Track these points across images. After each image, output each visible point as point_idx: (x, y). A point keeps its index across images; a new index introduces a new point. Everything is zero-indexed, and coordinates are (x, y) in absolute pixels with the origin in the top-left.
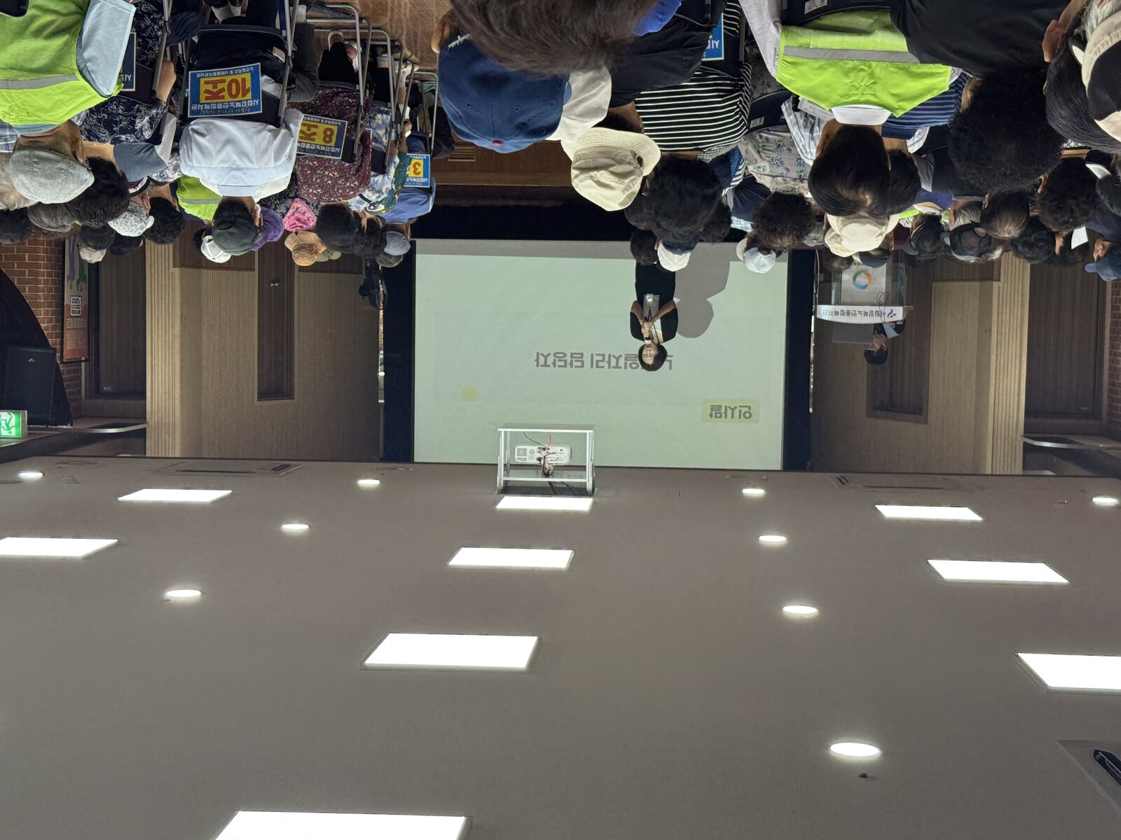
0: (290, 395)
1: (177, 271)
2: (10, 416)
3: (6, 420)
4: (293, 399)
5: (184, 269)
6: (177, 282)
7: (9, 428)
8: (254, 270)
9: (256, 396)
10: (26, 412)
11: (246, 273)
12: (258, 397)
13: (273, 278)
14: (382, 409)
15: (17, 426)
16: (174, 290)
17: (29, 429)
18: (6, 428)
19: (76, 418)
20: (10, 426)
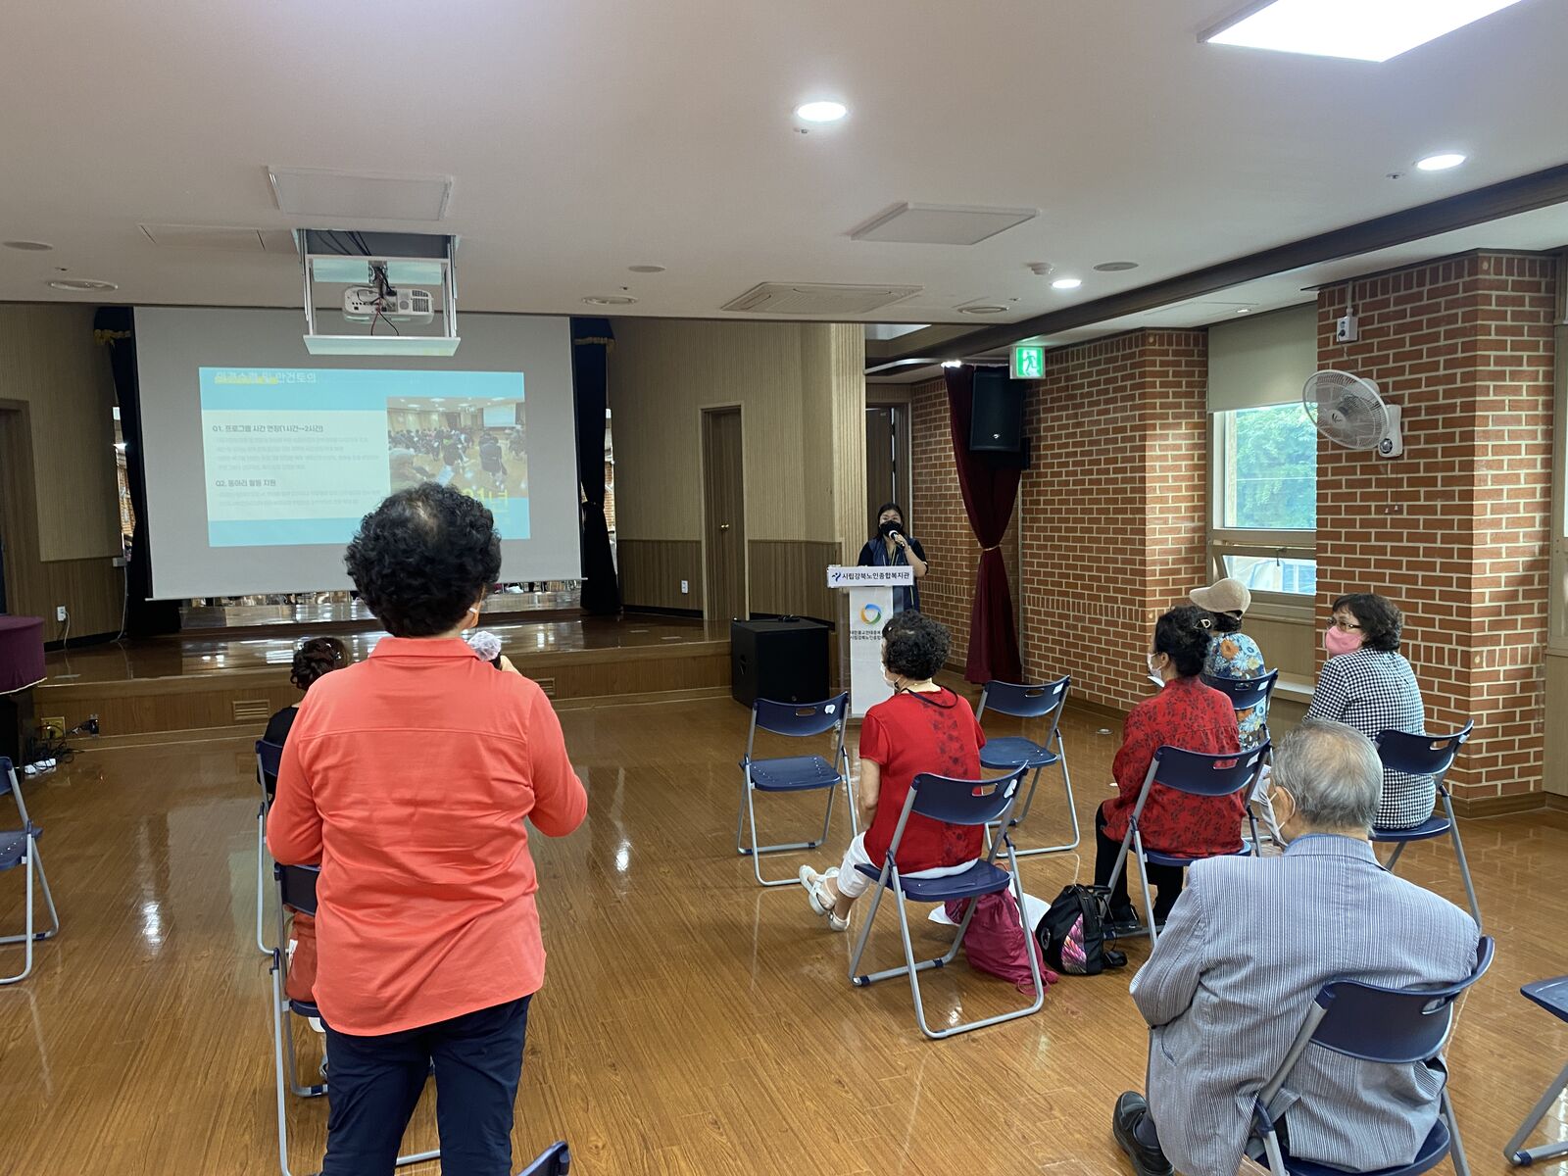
0: (706, 412)
1: (838, 539)
2: (1028, 371)
3: (1032, 367)
4: (702, 410)
5: (828, 540)
6: (837, 527)
7: (1029, 358)
8: (749, 541)
9: (742, 411)
10: (1011, 378)
11: (757, 538)
12: (740, 410)
13: (726, 534)
14: (607, 403)
15: (1021, 364)
16: (841, 518)
17: (1008, 362)
18: (1032, 359)
19: (940, 377)
20: (1027, 361)
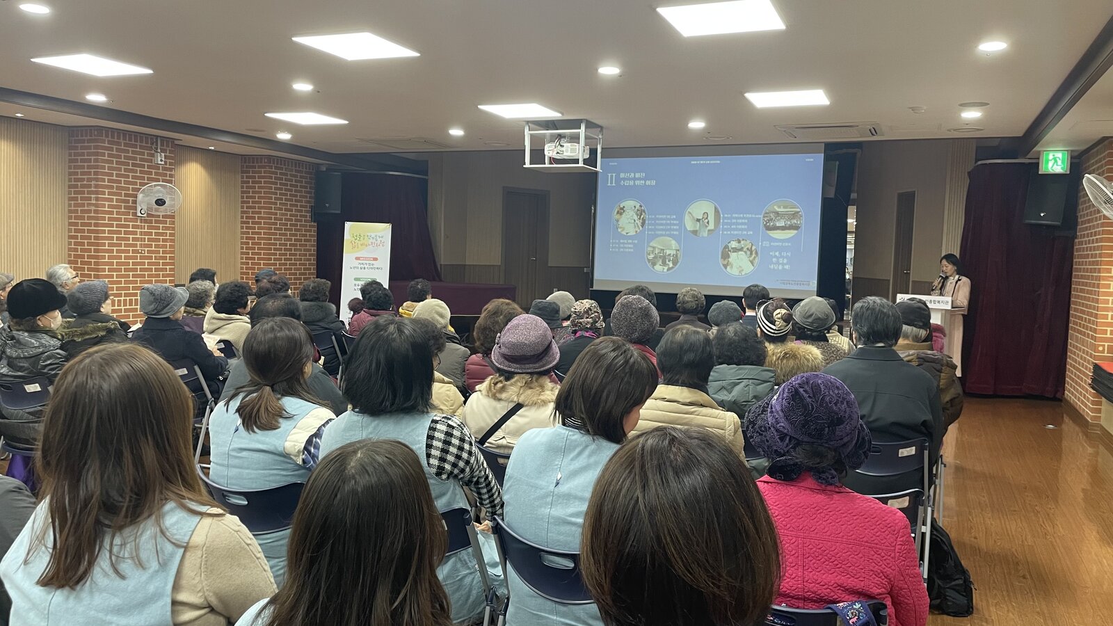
2: (1053, 168)
3: (1057, 165)
4: (897, 193)
7: (1055, 159)
8: (913, 281)
9: (916, 194)
10: (1040, 172)
15: (1048, 161)
17: (1038, 159)
18: (1058, 159)
20: (1053, 161)
